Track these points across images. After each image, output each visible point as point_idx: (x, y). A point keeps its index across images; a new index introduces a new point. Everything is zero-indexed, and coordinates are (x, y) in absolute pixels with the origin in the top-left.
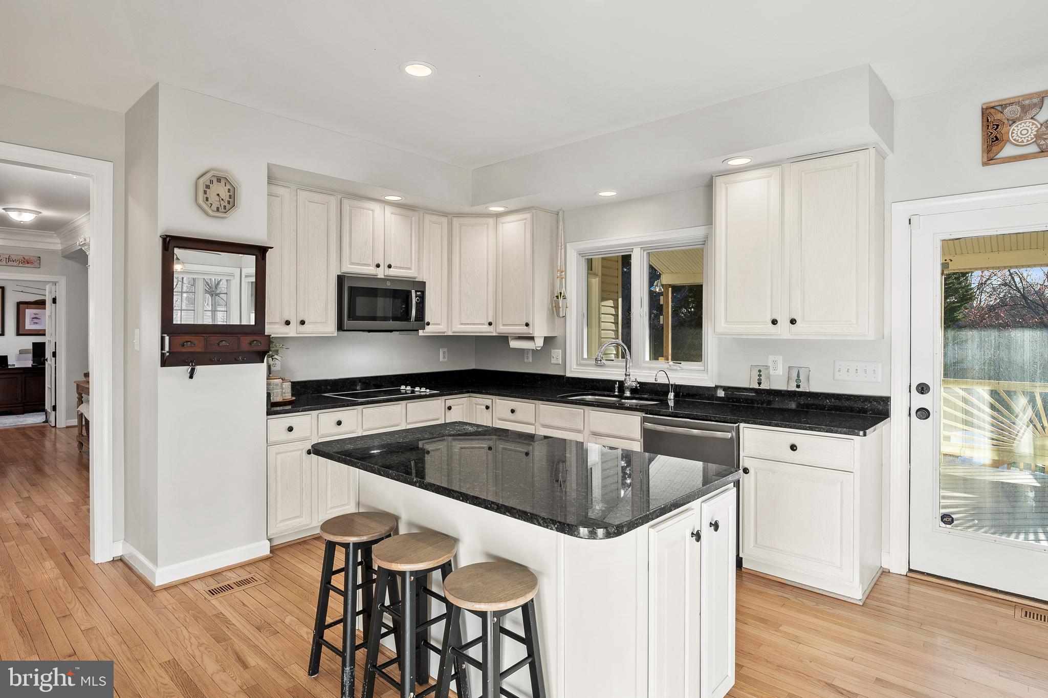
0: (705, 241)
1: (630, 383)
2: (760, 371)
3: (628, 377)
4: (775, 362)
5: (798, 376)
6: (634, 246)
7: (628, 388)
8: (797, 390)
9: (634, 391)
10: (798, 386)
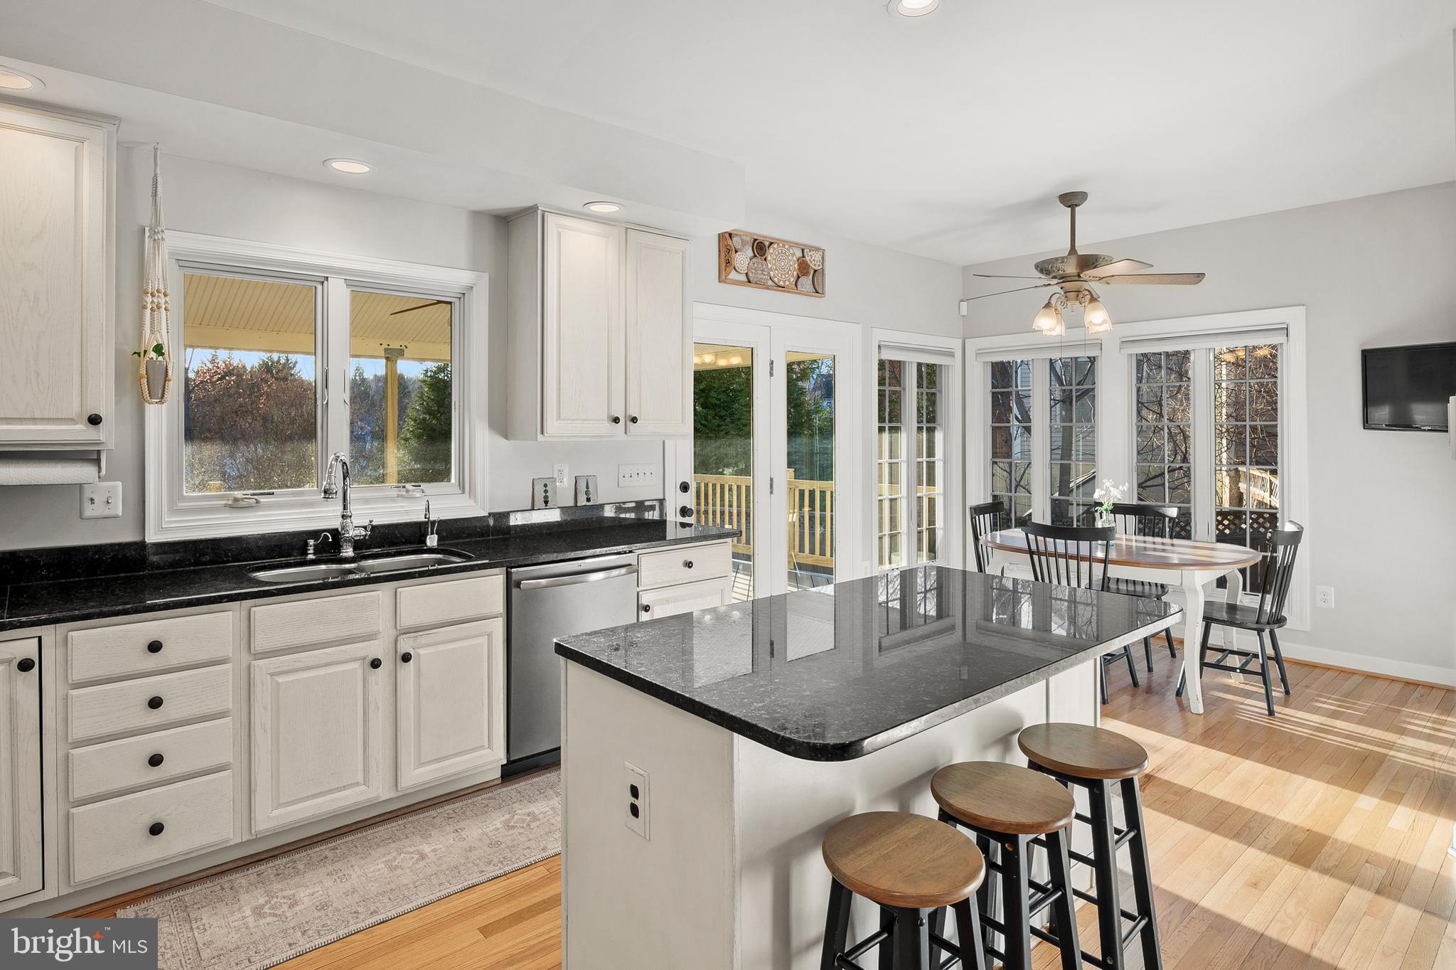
0: (464, 294)
1: (355, 529)
2: (545, 485)
3: (348, 520)
4: (560, 472)
5: (587, 487)
6: (331, 273)
7: (350, 541)
8: (588, 504)
9: (358, 545)
10: (588, 500)
